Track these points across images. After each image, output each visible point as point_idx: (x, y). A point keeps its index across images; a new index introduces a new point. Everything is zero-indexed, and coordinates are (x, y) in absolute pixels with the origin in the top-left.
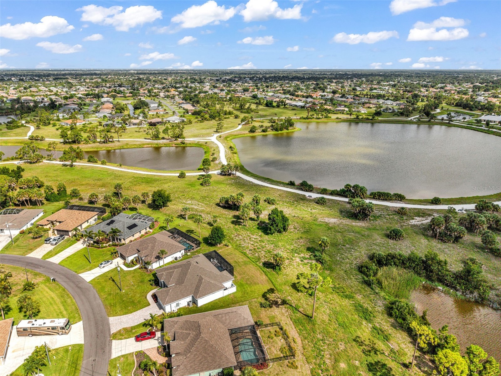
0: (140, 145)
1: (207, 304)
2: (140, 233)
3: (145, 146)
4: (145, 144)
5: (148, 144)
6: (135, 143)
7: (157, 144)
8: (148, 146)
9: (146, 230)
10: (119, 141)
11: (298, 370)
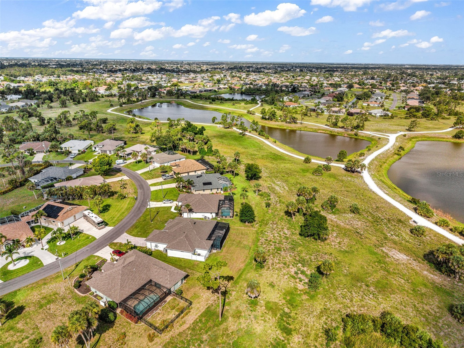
0: (315, 129)
1: (175, 257)
2: (211, 191)
3: (320, 131)
4: (320, 130)
5: (323, 130)
6: (312, 127)
7: (331, 132)
8: (322, 131)
9: (218, 190)
10: (301, 123)
11: (150, 344)
